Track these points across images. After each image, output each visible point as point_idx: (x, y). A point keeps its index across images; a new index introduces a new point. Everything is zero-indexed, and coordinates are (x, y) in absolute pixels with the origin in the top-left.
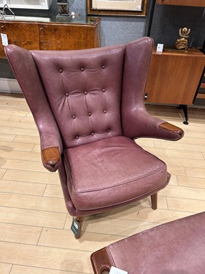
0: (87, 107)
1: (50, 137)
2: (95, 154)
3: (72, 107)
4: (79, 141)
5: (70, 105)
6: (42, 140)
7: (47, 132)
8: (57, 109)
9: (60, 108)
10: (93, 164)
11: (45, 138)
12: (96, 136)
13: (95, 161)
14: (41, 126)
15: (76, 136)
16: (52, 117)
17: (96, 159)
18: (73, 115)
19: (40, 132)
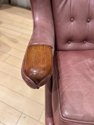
0: (89, 12)
1: (44, 32)
2: (87, 64)
3: (73, 8)
4: (70, 46)
5: (72, 5)
6: (34, 34)
7: (42, 27)
8: (58, 6)
9: (61, 6)
10: (86, 76)
11: (38, 32)
12: (87, 45)
13: (87, 72)
14: (37, 19)
15: (69, 40)
16: (51, 14)
17: (89, 70)
18: (72, 18)
19: (35, 26)
